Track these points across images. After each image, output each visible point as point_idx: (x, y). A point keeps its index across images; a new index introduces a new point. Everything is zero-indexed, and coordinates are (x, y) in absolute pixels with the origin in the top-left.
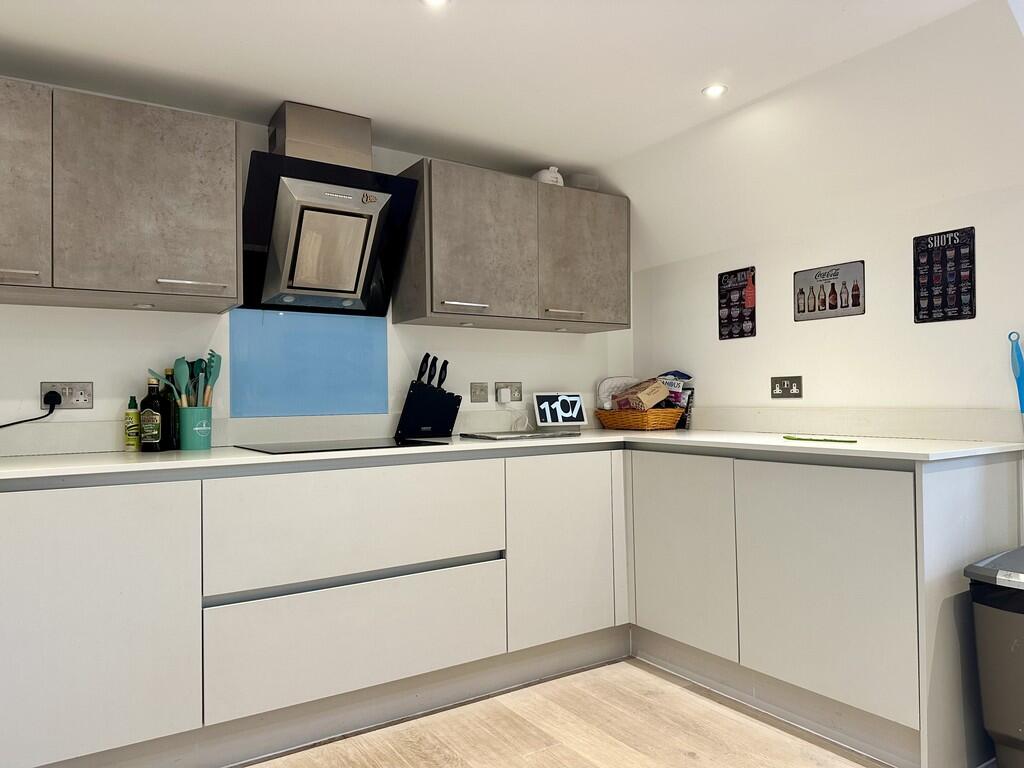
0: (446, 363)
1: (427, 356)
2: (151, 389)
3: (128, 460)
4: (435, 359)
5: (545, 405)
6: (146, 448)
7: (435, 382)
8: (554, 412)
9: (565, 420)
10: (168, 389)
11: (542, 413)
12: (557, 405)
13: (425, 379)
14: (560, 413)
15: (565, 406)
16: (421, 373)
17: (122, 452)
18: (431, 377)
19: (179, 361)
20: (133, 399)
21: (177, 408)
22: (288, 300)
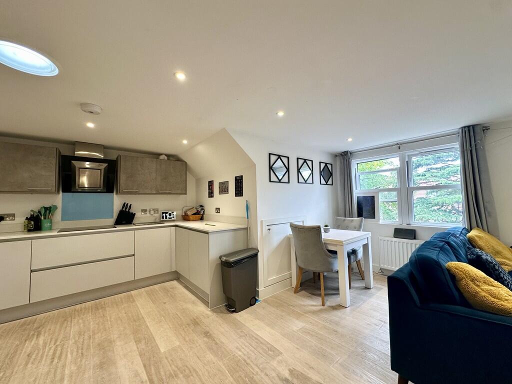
0: (131, 205)
1: (125, 203)
2: (31, 215)
3: (25, 234)
4: (127, 204)
5: (164, 215)
6: (29, 231)
7: (127, 210)
8: (166, 217)
9: (169, 218)
10: (38, 216)
11: (163, 217)
12: (168, 215)
13: (124, 209)
14: (168, 216)
15: (170, 215)
16: (123, 208)
17: (23, 232)
18: (126, 209)
19: (42, 208)
20: (27, 218)
21: (41, 219)
22: (80, 190)
